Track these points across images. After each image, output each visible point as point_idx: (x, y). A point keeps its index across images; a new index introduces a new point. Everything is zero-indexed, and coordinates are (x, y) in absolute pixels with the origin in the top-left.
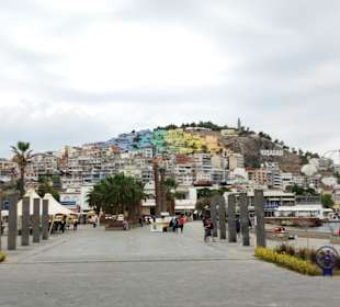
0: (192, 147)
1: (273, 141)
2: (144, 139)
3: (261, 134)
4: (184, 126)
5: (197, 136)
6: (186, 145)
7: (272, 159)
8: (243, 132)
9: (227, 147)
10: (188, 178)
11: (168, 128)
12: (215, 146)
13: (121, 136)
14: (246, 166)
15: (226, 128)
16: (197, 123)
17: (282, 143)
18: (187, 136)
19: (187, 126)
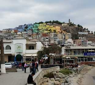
0: (50, 30)
1: (84, 28)
2: (29, 27)
3: (78, 25)
4: (46, 23)
5: (52, 26)
6: (47, 30)
7: (83, 36)
8: (71, 25)
9: (64, 31)
10: (47, 43)
11: (39, 23)
12: (59, 30)
13: (20, 26)
14: (72, 38)
15: (64, 23)
16: (52, 21)
17: (87, 29)
18: (48, 26)
19: (48, 22)
